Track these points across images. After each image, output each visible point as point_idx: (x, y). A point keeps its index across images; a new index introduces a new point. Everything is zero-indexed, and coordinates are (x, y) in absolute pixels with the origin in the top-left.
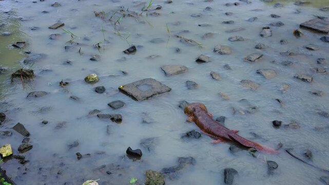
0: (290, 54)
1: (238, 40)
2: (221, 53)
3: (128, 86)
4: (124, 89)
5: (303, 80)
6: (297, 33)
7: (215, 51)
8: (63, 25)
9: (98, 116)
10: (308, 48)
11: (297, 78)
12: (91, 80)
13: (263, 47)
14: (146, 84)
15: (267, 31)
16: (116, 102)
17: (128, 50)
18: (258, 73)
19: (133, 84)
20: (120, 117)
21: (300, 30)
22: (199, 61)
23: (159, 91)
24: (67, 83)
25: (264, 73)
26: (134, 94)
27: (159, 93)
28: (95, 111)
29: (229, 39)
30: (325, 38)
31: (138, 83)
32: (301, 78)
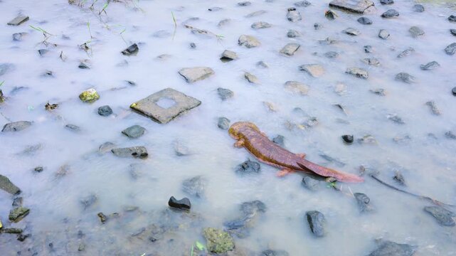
0: (331, 42)
1: (264, 27)
2: (248, 47)
3: (143, 102)
4: (138, 107)
5: (358, 75)
6: (330, 15)
7: (240, 43)
8: (27, 19)
9: (113, 151)
10: (348, 33)
11: (350, 73)
12: (89, 98)
13: (296, 34)
14: (166, 97)
15: (294, 14)
16: (132, 128)
17: (128, 50)
18: (302, 69)
19: (148, 99)
20: (144, 152)
21: (333, 11)
22: (225, 59)
23: (186, 106)
24: (55, 105)
25: (309, 69)
26: (154, 115)
27: (187, 109)
28: (107, 144)
29: (253, 26)
30: (363, 19)
31: (156, 97)
32: (356, 73)
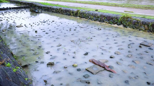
0: (141, 54)
1: (122, 49)
2: (118, 54)
3: (89, 68)
4: (88, 69)
5: (150, 64)
6: (140, 47)
7: (115, 54)
8: (61, 45)
9: (81, 81)
10: (146, 52)
11: (148, 63)
12: (75, 66)
13: (131, 51)
14: (95, 67)
15: (130, 46)
16: (86, 75)
17: (85, 54)
18: (133, 61)
19: (90, 67)
20: (89, 82)
21: (141, 46)
22: (111, 57)
23: (101, 70)
24: (66, 67)
25: (135, 62)
26: (92, 72)
27: (101, 71)
28: (79, 79)
29: (119, 49)
30: (150, 48)
31: (92, 67)
32: (149, 63)
